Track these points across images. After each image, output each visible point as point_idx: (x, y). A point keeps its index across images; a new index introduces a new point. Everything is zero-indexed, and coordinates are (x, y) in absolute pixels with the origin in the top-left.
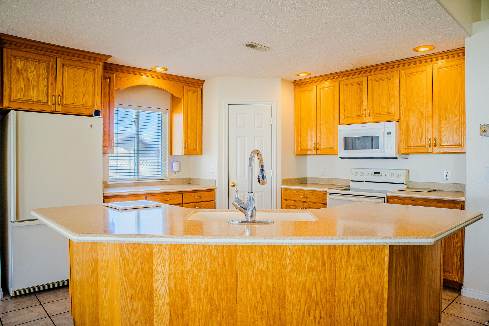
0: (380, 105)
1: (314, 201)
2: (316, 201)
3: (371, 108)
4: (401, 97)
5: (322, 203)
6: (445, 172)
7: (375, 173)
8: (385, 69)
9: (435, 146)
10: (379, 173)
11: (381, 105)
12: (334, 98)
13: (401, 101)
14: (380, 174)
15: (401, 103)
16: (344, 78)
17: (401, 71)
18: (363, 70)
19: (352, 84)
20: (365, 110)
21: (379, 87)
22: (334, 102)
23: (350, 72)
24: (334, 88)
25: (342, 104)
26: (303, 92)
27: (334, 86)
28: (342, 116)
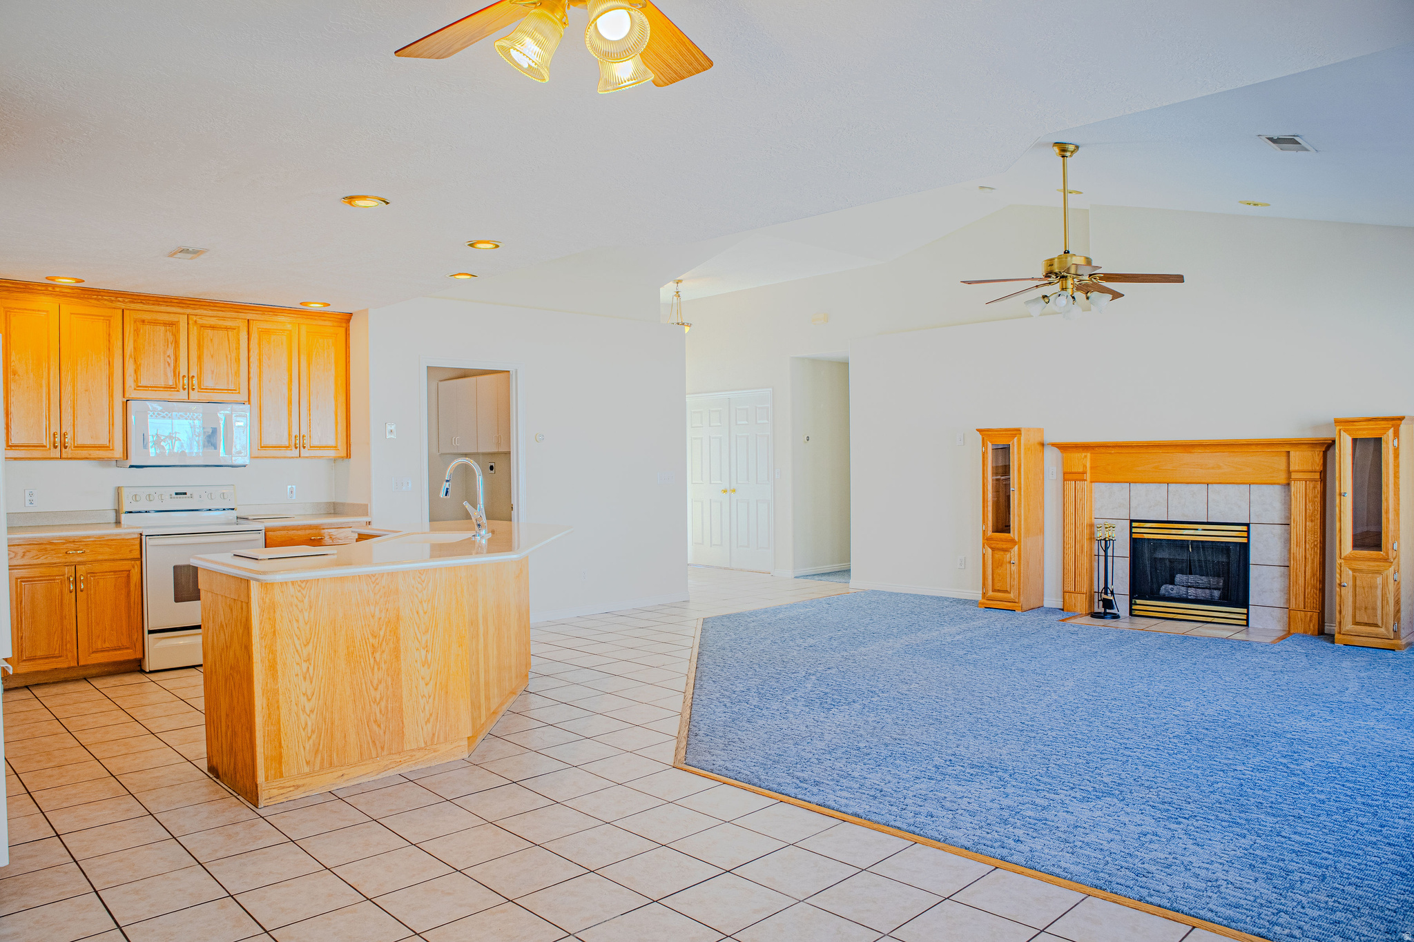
0: (213, 372)
1: (106, 557)
2: (112, 557)
3: (195, 375)
4: (251, 365)
5: (128, 557)
6: (289, 487)
7: (177, 494)
8: (222, 311)
9: (304, 447)
10: (185, 494)
11: (215, 373)
12: (109, 341)
13: (251, 371)
14: (188, 495)
15: (251, 375)
16: (133, 306)
17: (251, 322)
18: (183, 301)
19: (155, 323)
20: (184, 376)
21: (211, 340)
22: (109, 349)
23: (154, 299)
24: (110, 321)
25: (131, 356)
26: (15, 310)
27: (111, 316)
28: (130, 382)
